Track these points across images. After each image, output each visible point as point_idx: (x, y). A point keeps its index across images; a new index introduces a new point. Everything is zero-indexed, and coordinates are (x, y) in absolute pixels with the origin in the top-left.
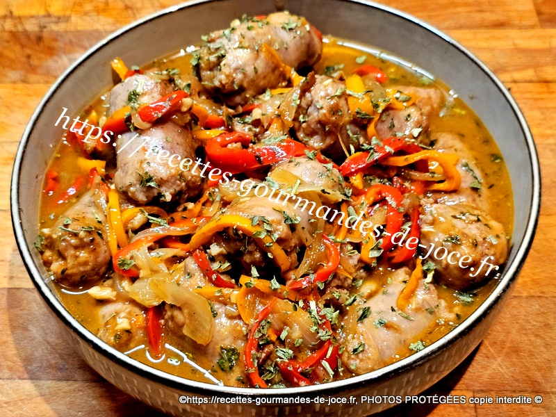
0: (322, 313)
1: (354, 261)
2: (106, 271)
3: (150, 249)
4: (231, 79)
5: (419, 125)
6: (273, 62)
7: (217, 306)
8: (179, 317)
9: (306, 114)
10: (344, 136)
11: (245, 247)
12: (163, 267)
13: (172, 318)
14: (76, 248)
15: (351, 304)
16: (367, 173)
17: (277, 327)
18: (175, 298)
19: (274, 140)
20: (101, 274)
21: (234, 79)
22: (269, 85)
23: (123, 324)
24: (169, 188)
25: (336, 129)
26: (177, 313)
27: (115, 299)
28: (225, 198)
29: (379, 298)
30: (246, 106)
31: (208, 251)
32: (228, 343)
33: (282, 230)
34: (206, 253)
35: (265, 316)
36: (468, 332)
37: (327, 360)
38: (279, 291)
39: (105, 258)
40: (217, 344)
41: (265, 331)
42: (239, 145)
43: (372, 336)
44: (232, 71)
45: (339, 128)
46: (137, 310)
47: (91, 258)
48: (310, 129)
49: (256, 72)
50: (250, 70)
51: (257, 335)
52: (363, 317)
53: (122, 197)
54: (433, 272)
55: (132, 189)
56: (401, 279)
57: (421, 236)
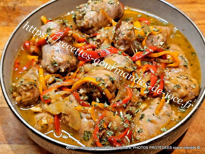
0: (125, 117)
1: (137, 95)
2: (38, 100)
3: (56, 91)
4: (88, 23)
5: (163, 41)
6: (105, 16)
7: (82, 114)
8: (67, 119)
9: (118, 37)
10: (133, 45)
11: (94, 90)
12: (61, 98)
13: (64, 119)
14: (26, 91)
15: (137, 113)
16: (142, 60)
17: (107, 122)
18: (66, 111)
19: (105, 47)
20: (36, 101)
21: (89, 23)
22: (103, 26)
23: (44, 122)
24: (63, 67)
25: (130, 43)
26: (66, 117)
27: (41, 111)
28: (86, 70)
29: (148, 110)
30: (94, 34)
31: (79, 92)
32: (87, 129)
33: (109, 83)
34: (78, 92)
35: (102, 118)
36: (184, 124)
37: (127, 136)
38: (108, 108)
39: (37, 95)
40: (83, 130)
41: (102, 124)
42: (91, 49)
43: (145, 126)
44: (88, 20)
45: (131, 42)
46: (50, 116)
47: (32, 95)
48: (120, 43)
49: (98, 20)
50: (95, 20)
51: (99, 126)
52: (142, 118)
53: (45, 70)
55: (48, 67)
56: (157, 102)
57: (165, 85)
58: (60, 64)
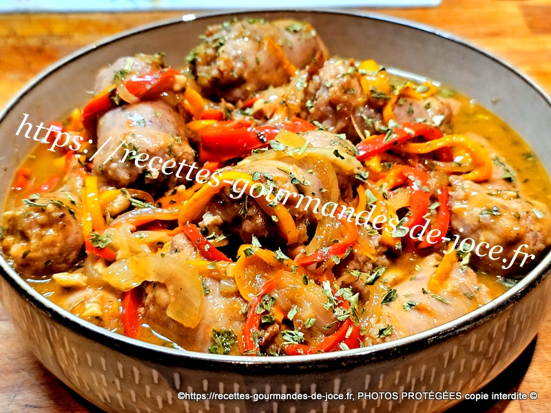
1: (374, 242)
4: (230, 66)
5: (441, 112)
7: (209, 283)
8: (162, 296)
9: (314, 98)
10: (358, 119)
11: (245, 210)
12: (146, 249)
14: (43, 226)
17: (283, 305)
18: (158, 275)
20: (71, 260)
21: (233, 66)
23: (93, 309)
25: (349, 110)
26: (160, 293)
29: (407, 283)
30: (247, 100)
31: (200, 223)
34: (198, 226)
35: (269, 291)
39: (76, 240)
40: (208, 327)
41: (268, 307)
43: (401, 318)
44: (231, 58)
45: (352, 109)
46: (111, 297)
47: (60, 238)
49: (258, 63)
50: (251, 60)
51: (260, 311)
52: (388, 299)
54: (469, 254)
55: (114, 165)
56: (431, 264)
57: (453, 216)
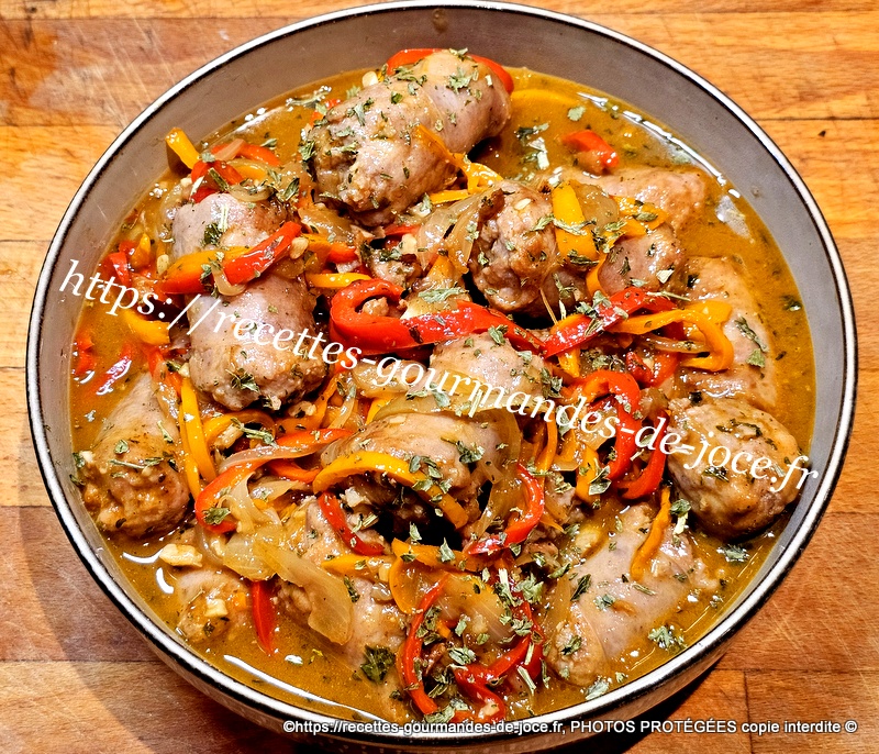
0: (517, 590)
1: (566, 501)
2: (184, 517)
3: (252, 482)
5: (668, 264)
6: (434, 154)
7: (358, 584)
8: (303, 601)
10: (550, 289)
11: (400, 499)
13: (291, 599)
14: (137, 488)
15: (562, 575)
16: (585, 348)
17: (450, 616)
18: (294, 576)
19: (435, 299)
21: (373, 190)
22: (428, 189)
24: (276, 390)
25: (538, 283)
26: (297, 594)
27: (200, 566)
28: (363, 393)
30: (391, 228)
31: (342, 496)
32: (376, 640)
33: (457, 473)
34: (339, 498)
35: (433, 605)
37: (525, 667)
40: (360, 642)
41: (432, 627)
42: (382, 301)
43: (593, 623)
44: (369, 179)
45: (542, 281)
46: (235, 583)
47: (162, 504)
48: (496, 278)
51: (421, 634)
54: (686, 516)
55: (219, 391)
56: (637, 525)
58: (263, 383)
